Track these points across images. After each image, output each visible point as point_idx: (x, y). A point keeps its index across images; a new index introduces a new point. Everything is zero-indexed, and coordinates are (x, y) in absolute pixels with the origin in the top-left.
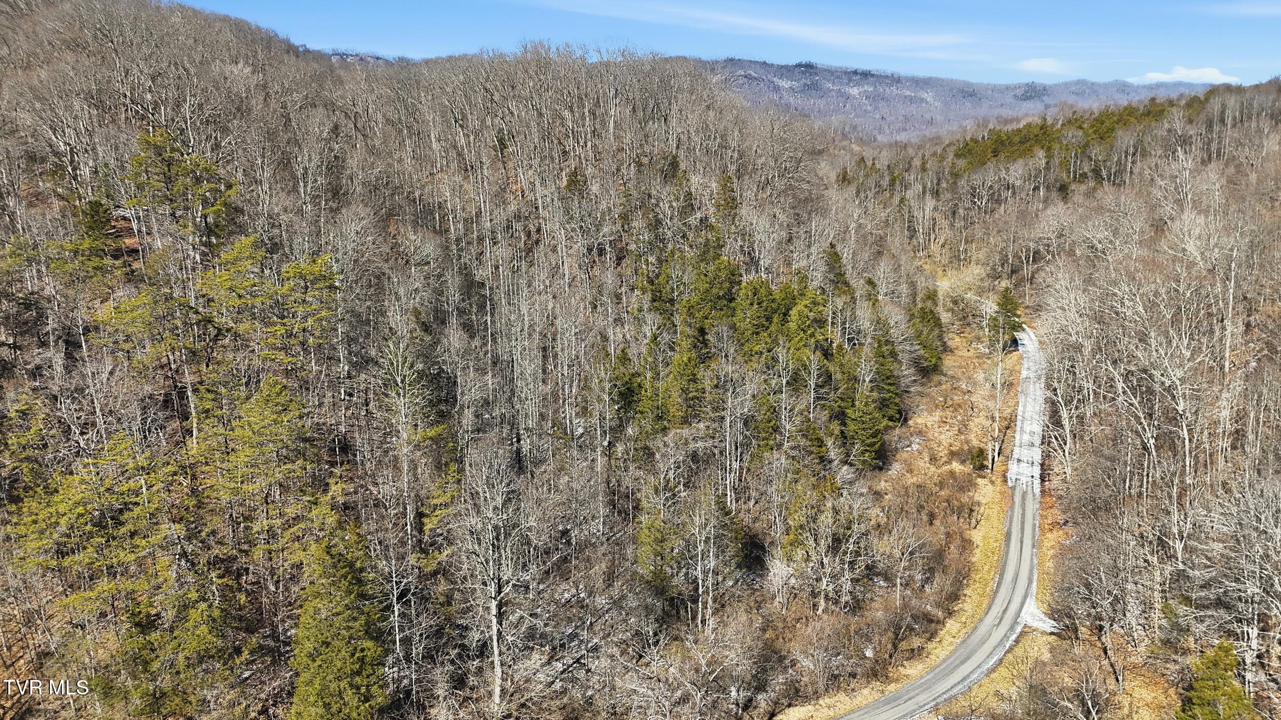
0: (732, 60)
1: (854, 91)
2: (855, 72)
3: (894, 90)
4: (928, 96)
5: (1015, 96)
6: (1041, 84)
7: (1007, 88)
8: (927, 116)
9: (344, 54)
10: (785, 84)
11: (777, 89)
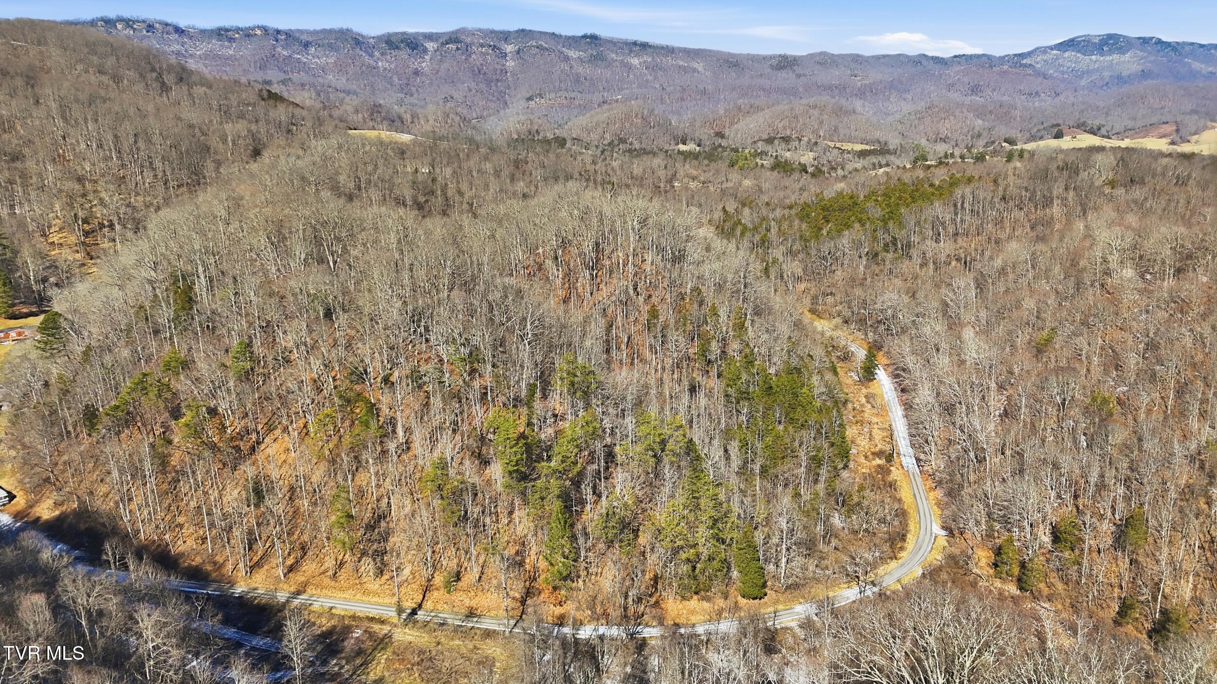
0: (523, 31)
1: (635, 61)
2: (635, 43)
3: (669, 61)
4: (699, 66)
5: (771, 66)
6: (792, 56)
7: (765, 58)
8: (701, 87)
9: (130, 20)
10: (573, 54)
11: (567, 59)
